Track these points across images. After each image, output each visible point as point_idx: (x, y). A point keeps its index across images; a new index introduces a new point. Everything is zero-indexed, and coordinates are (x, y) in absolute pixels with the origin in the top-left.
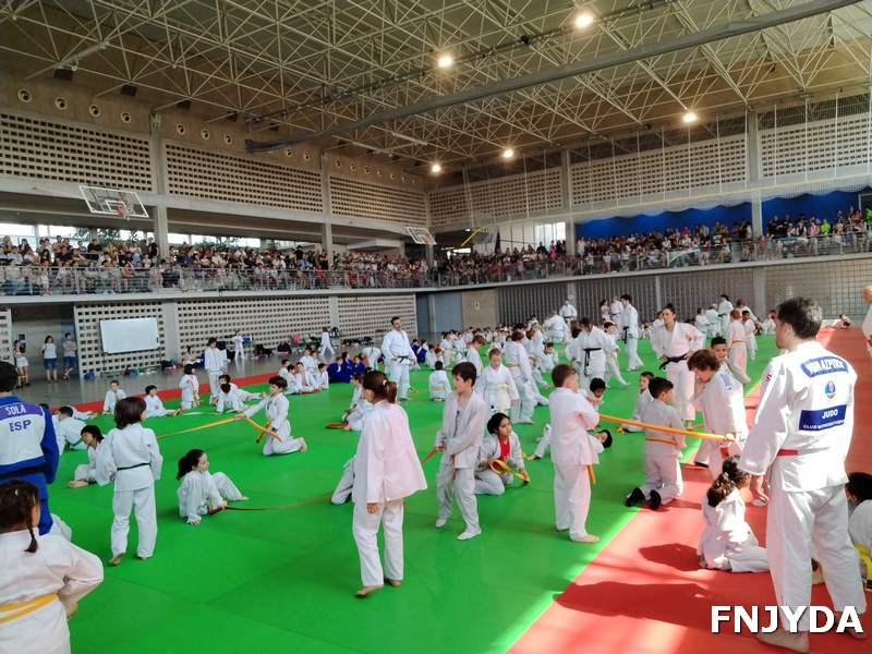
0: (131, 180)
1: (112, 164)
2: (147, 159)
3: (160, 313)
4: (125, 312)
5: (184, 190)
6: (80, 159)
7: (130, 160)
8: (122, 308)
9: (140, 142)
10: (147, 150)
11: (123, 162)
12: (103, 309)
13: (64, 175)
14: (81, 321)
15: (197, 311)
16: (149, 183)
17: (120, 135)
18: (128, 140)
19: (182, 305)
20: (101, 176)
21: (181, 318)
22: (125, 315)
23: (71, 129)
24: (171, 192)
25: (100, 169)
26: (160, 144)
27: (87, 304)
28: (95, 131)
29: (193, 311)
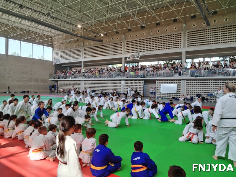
0: (175, 46)
1: (170, 43)
2: (181, 38)
3: (180, 83)
4: (169, 82)
5: (193, 45)
6: (162, 44)
7: (175, 40)
8: (169, 81)
9: (179, 34)
10: (181, 35)
11: (173, 41)
12: (164, 81)
13: (157, 49)
14: (158, 84)
15: (194, 83)
16: (181, 45)
17: (173, 34)
18: (175, 34)
19: (188, 81)
20: (167, 47)
21: (187, 85)
22: (169, 83)
23: (160, 37)
24: (188, 46)
25: (167, 45)
26: (185, 32)
27: (159, 80)
28: (166, 35)
29: (192, 83)
